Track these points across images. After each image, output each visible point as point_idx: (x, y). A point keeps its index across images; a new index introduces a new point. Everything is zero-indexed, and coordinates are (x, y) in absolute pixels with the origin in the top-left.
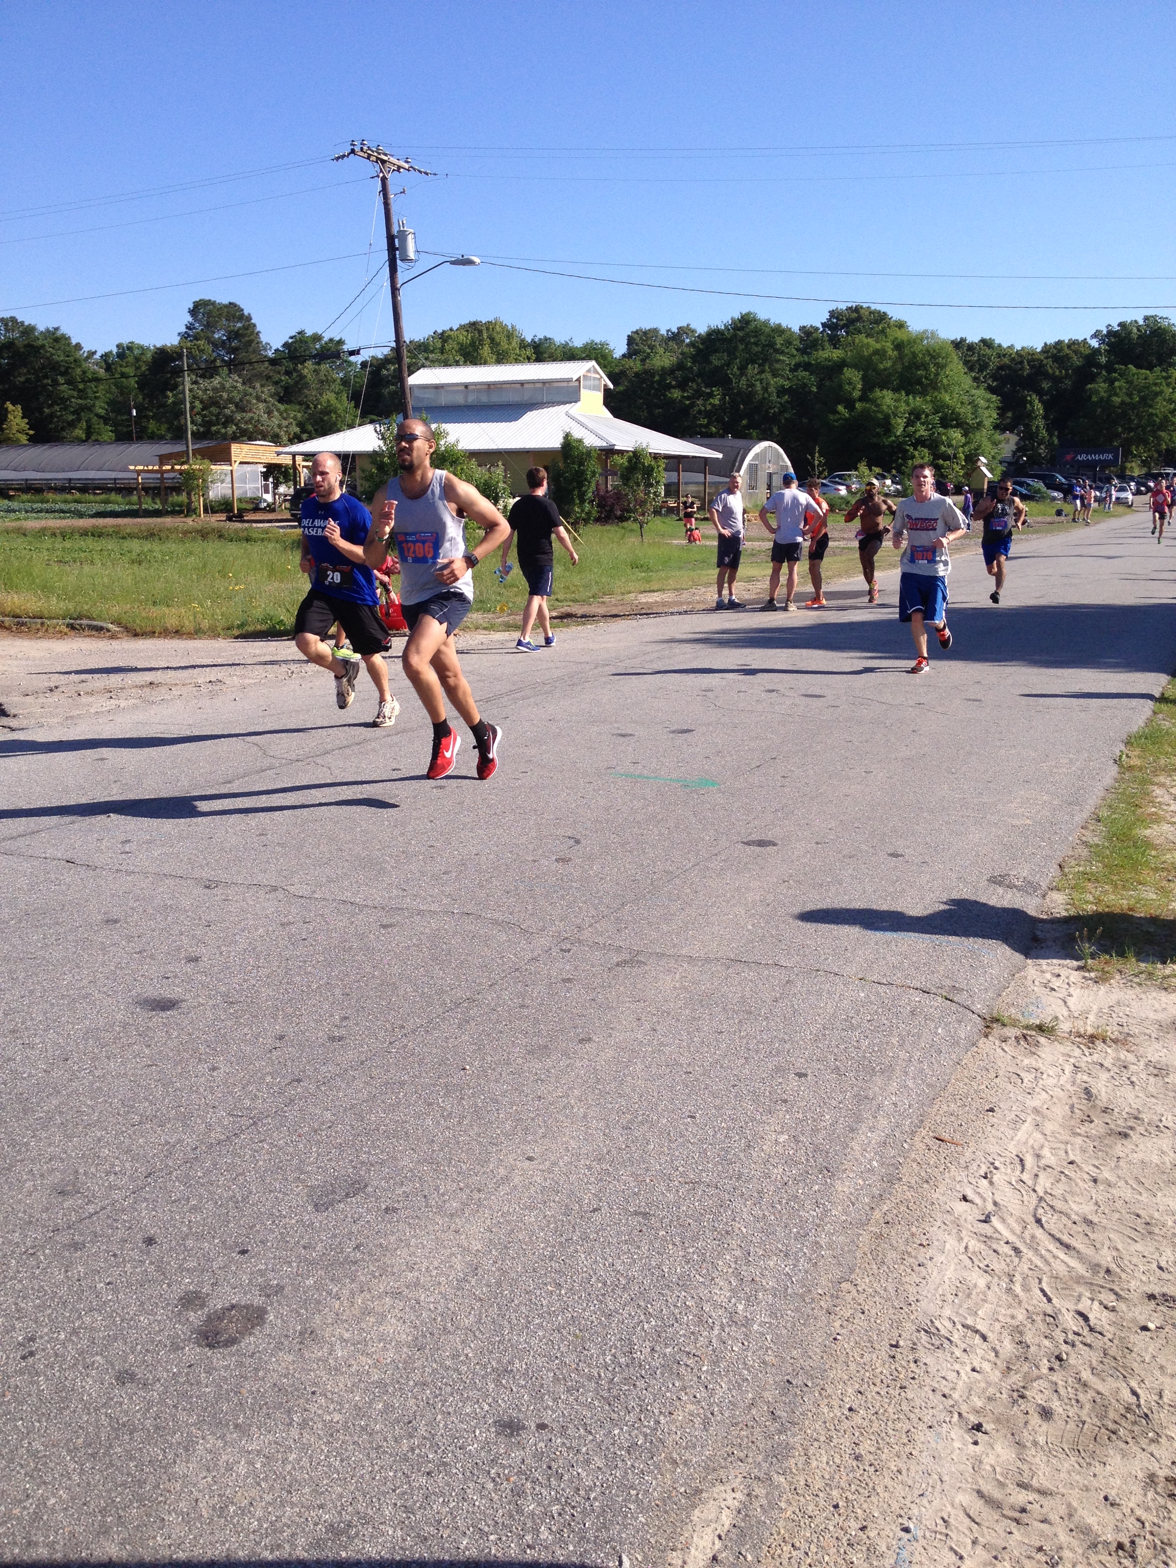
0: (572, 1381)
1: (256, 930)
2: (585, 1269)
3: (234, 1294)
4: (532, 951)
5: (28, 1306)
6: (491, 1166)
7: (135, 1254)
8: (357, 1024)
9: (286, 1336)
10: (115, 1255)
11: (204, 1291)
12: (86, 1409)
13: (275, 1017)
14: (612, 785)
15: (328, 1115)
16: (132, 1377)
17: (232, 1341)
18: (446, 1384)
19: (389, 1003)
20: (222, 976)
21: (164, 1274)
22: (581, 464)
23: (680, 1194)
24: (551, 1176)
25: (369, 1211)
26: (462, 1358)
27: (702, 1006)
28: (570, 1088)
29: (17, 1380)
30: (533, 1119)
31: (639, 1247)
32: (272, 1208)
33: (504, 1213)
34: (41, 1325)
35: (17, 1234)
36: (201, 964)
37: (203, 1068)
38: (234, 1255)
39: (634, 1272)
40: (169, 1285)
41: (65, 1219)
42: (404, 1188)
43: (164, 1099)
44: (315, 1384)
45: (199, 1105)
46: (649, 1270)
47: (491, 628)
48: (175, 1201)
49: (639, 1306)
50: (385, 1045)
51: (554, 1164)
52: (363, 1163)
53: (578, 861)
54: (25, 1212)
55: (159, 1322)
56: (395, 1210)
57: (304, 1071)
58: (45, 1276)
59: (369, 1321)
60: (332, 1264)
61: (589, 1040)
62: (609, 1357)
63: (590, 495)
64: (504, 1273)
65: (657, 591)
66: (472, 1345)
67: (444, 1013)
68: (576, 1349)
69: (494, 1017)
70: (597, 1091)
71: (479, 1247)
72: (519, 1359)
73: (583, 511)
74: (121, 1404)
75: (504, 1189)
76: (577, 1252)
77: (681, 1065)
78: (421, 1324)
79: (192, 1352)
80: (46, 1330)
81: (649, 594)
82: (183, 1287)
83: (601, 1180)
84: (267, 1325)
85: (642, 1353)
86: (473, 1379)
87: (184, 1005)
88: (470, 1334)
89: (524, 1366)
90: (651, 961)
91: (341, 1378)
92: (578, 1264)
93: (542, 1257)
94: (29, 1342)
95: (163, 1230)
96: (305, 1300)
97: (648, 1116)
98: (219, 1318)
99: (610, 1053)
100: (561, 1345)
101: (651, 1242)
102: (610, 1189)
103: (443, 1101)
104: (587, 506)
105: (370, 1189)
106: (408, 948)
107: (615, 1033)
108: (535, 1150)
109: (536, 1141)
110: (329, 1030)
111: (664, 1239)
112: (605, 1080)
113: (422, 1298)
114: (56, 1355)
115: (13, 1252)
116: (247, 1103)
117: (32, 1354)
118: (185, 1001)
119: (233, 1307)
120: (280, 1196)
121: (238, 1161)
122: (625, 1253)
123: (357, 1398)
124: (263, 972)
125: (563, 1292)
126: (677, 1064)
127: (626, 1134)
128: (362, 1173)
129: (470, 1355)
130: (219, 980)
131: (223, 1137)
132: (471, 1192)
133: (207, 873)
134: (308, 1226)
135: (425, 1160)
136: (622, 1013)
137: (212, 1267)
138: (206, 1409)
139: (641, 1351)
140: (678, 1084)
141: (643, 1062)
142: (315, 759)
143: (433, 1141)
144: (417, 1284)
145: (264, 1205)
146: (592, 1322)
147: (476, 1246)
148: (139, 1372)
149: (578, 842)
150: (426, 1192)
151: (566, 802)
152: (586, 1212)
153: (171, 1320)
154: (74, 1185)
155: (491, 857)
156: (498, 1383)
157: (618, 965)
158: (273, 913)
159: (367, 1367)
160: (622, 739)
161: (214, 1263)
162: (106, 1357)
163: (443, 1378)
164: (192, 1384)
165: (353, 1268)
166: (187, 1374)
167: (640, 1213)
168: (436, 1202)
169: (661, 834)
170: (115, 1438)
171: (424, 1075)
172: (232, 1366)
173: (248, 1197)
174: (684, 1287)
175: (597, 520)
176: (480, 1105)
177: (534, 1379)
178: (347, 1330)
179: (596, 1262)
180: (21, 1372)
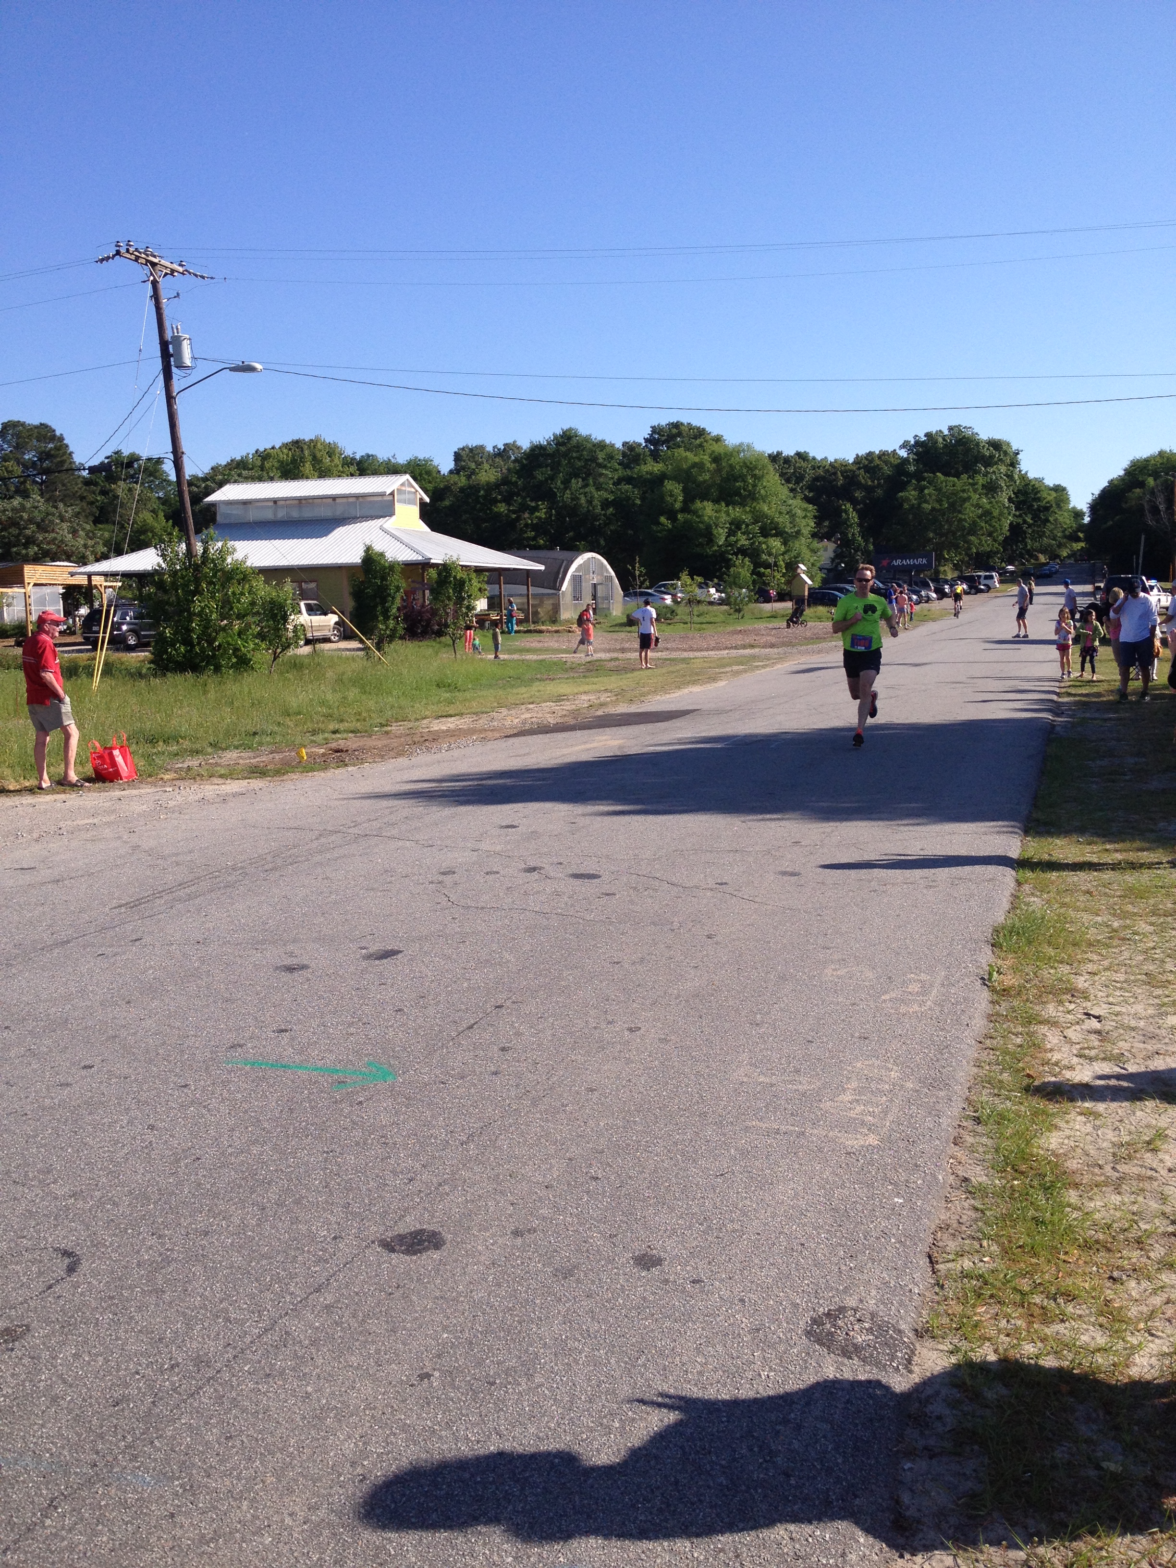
22: (384, 578)
63: (394, 611)
65: (454, 716)
73: (387, 628)
104: (391, 624)
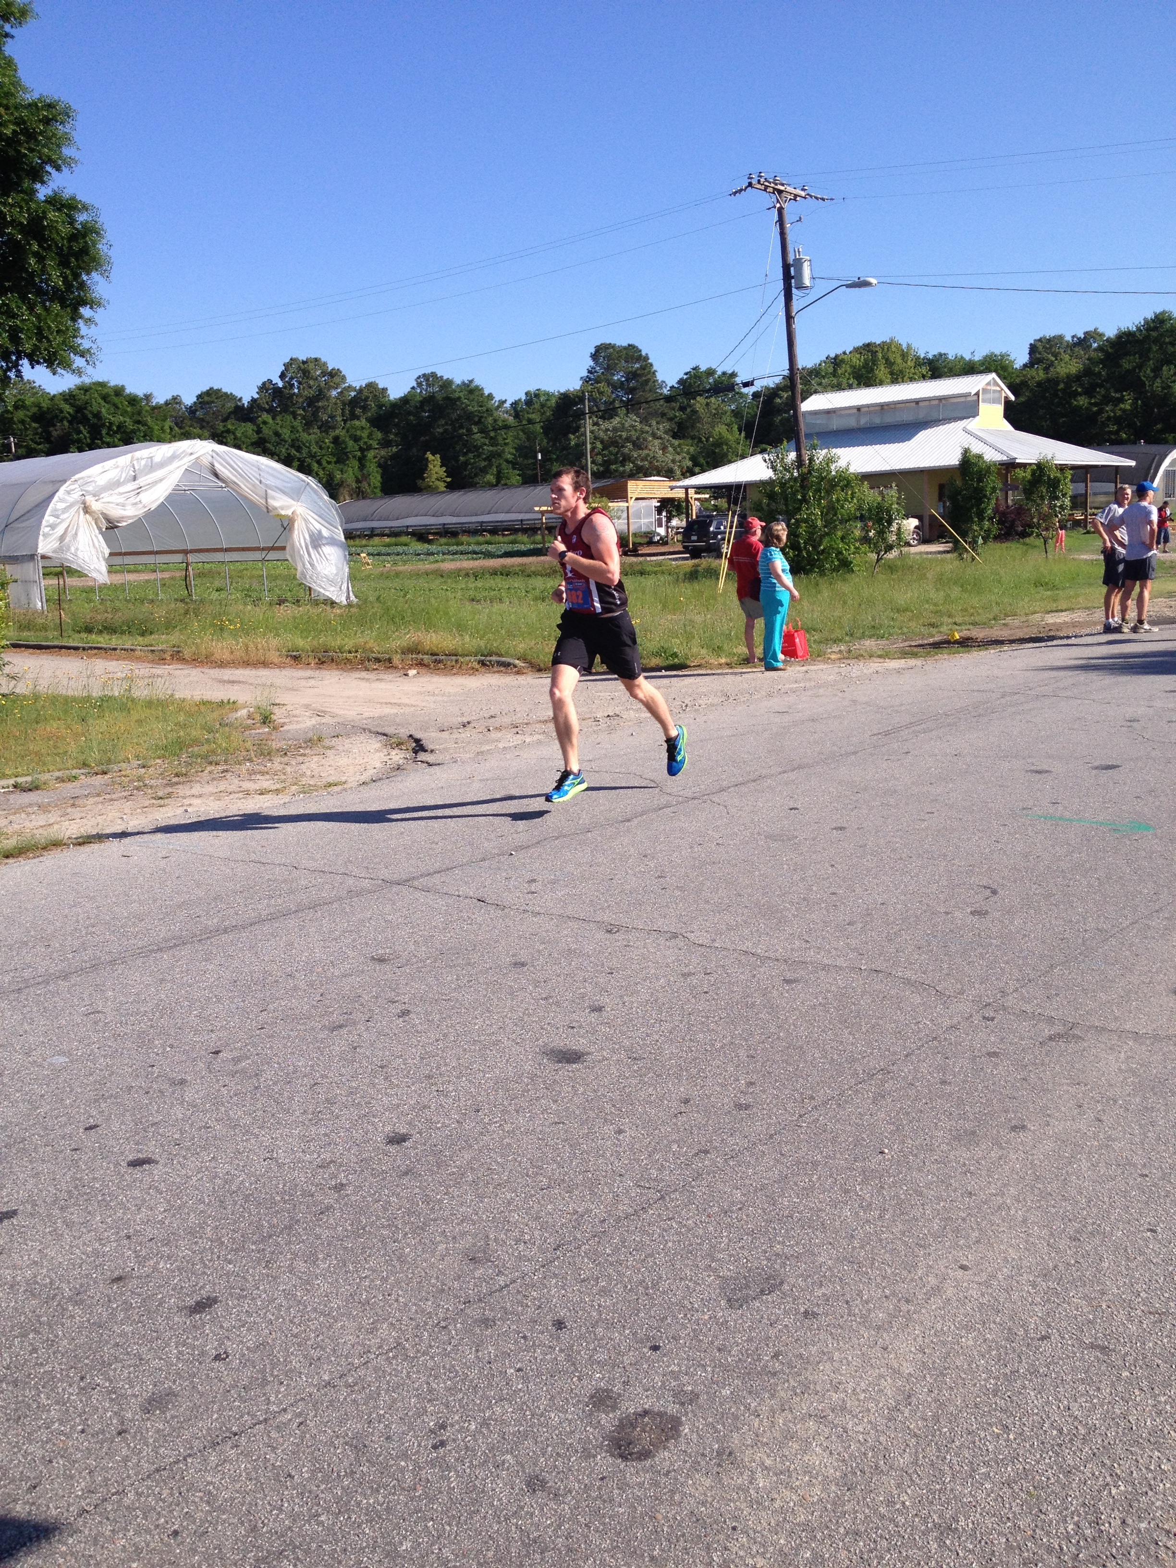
0: (1028, 1551)
1: (658, 979)
2: (1035, 1411)
3: (647, 1397)
4: (951, 1018)
5: (440, 1386)
6: (920, 1272)
7: (545, 1338)
8: (764, 1091)
9: (703, 1455)
10: (525, 1337)
11: (615, 1389)
12: (496, 1515)
13: (679, 1077)
14: (1030, 828)
15: (738, 1194)
16: (543, 1483)
17: (645, 1455)
18: (881, 1537)
19: (797, 1069)
20: (625, 1029)
21: (574, 1364)
22: (980, 480)
23: (1145, 1326)
24: (990, 1291)
25: (786, 1312)
26: (898, 1506)
27: (1155, 1094)
28: (1005, 1185)
29: (428, 1473)
30: (964, 1220)
31: (1098, 1389)
32: (684, 1298)
33: (937, 1331)
34: (452, 1411)
35: (430, 1303)
36: (604, 1014)
37: (609, 1129)
38: (645, 1350)
39: (1095, 1419)
40: (580, 1379)
41: (476, 1290)
42: (823, 1290)
43: (572, 1162)
44: (736, 1518)
45: (606, 1171)
46: (1113, 1419)
47: (886, 655)
48: (583, 1281)
49: (1104, 1465)
50: (795, 1118)
51: (993, 1276)
52: (777, 1255)
53: (997, 914)
54: (437, 1278)
55: (570, 1422)
56: (815, 1315)
57: (711, 1142)
58: (456, 1354)
59: (791, 1447)
60: (749, 1374)
61: (1023, 1127)
62: (1071, 1527)
63: (989, 512)
64: (942, 1405)
65: (1066, 610)
66: (909, 1492)
67: (856, 1084)
68: (1031, 1511)
69: (912, 1092)
70: (1036, 1191)
71: (911, 1370)
72: (964, 1516)
73: (981, 528)
74: (532, 1515)
75: (936, 1302)
76: (1024, 1387)
77: (1135, 1165)
78: (850, 1457)
79: (604, 1462)
80: (457, 1418)
81: (1056, 614)
82: (594, 1383)
83: (1049, 1300)
84: (682, 1439)
85: (1111, 1526)
86: (912, 1535)
87: (589, 1058)
88: (906, 1478)
89: (971, 1525)
90: (1089, 1035)
91: (764, 1514)
92: (1027, 1403)
93: (985, 1391)
94: (440, 1429)
95: (573, 1312)
96: (722, 1413)
97: (1099, 1226)
98: (632, 1424)
99: (1049, 1145)
100: (1014, 1504)
101: (1113, 1385)
102: (1060, 1313)
103: (861, 1189)
104: (986, 524)
105: (786, 1287)
106: (814, 1007)
107: (1053, 1121)
108: (970, 1258)
109: (970, 1247)
110: (735, 1096)
111: (1129, 1382)
112: (1045, 1178)
113: (850, 1426)
114: (467, 1448)
115: (426, 1324)
116: (654, 1173)
117: (443, 1444)
118: (589, 1054)
119: (646, 1413)
120: (691, 1284)
121: (646, 1238)
122: (1082, 1395)
123: (782, 1541)
124: (666, 1026)
125: (1011, 1437)
126: (1130, 1164)
127: (1075, 1247)
128: (777, 1267)
129: (907, 1503)
130: (623, 1033)
131: (631, 1211)
132: (899, 1301)
133: (607, 917)
134: (722, 1324)
135: (845, 1258)
136: (1060, 1097)
137: (622, 1363)
138: (620, 1533)
139: (1110, 1524)
140: (1132, 1188)
141: (1088, 1159)
142: (711, 797)
143: (852, 1236)
144: (843, 1408)
145: (675, 1295)
146: (1048, 1479)
147: (907, 1369)
148: (551, 1479)
149: (994, 892)
150: (848, 1297)
151: (979, 846)
152: (1032, 1339)
153: (582, 1421)
154: (485, 1253)
155: (899, 906)
156: (942, 1544)
157: (1051, 1038)
158: (674, 962)
159: (792, 1504)
160: (1038, 776)
161: (625, 1358)
162: (516, 1456)
163: (877, 1528)
164: (605, 1501)
165: (772, 1381)
166: (599, 1488)
167: (1098, 1346)
168: (860, 1310)
169: (1090, 886)
170: (525, 1556)
171: (838, 1156)
172: (646, 1485)
173: (658, 1283)
174: (1158, 1445)
175: (997, 538)
176: (903, 1197)
177: (983, 1543)
178: (768, 1456)
179: (1048, 1402)
180: (432, 1464)
